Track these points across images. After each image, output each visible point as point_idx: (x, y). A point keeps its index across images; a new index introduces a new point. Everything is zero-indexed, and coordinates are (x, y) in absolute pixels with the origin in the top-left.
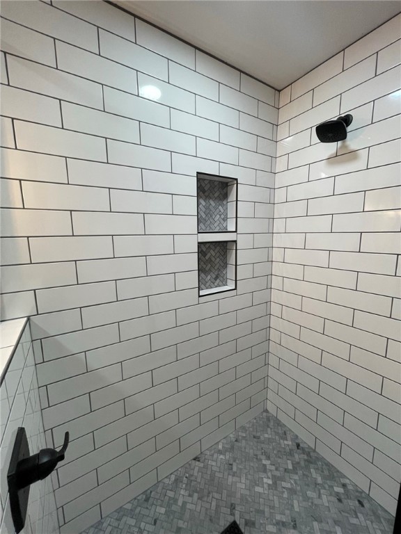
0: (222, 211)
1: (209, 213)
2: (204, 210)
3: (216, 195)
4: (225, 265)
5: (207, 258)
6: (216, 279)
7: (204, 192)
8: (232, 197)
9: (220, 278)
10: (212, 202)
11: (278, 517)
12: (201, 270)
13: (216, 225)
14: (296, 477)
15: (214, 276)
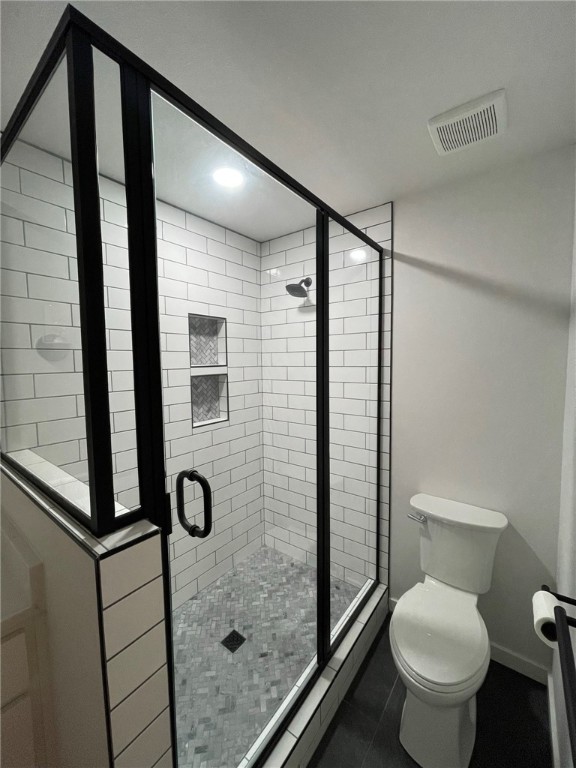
0: (213, 346)
1: (200, 348)
2: (194, 345)
3: (207, 331)
4: (218, 397)
5: (199, 390)
6: (208, 411)
7: (195, 329)
8: (222, 333)
9: (212, 410)
10: (202, 338)
11: (272, 616)
12: (193, 403)
13: (207, 359)
14: (289, 586)
15: (207, 409)
